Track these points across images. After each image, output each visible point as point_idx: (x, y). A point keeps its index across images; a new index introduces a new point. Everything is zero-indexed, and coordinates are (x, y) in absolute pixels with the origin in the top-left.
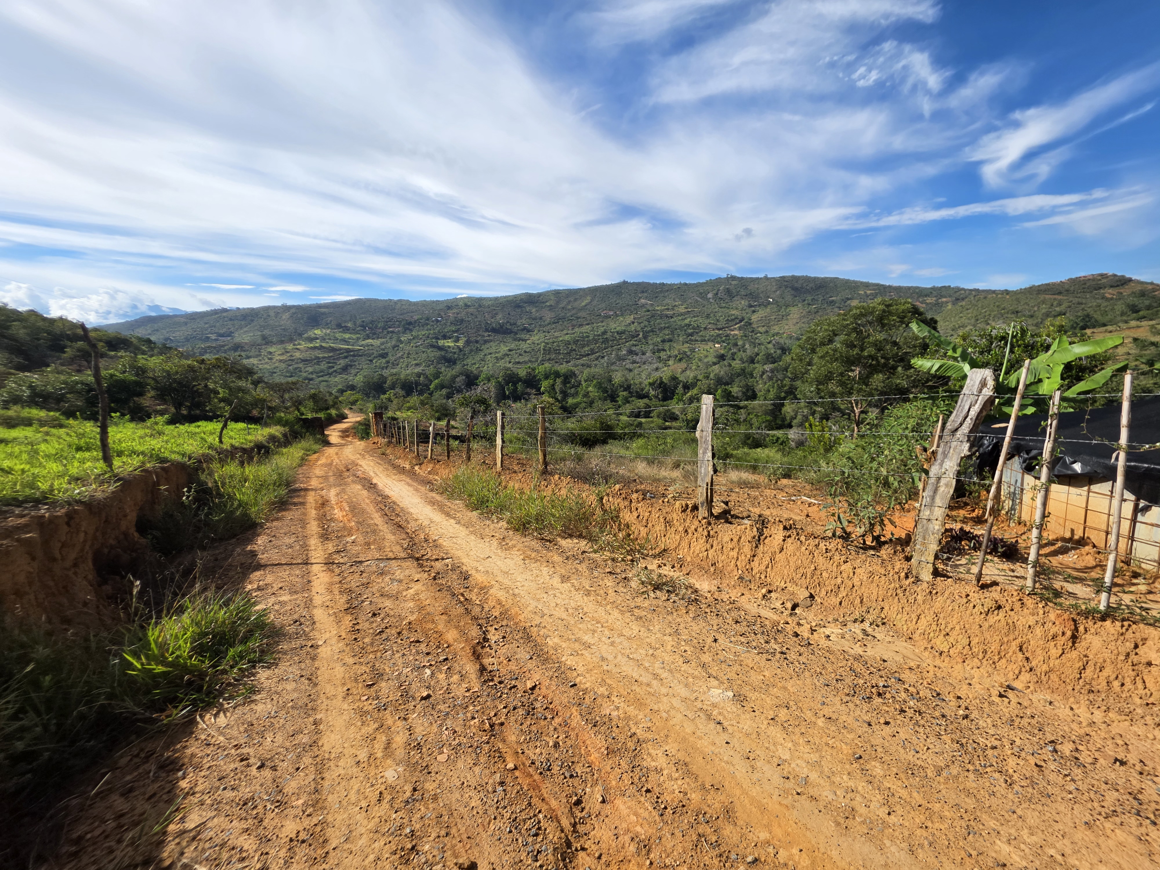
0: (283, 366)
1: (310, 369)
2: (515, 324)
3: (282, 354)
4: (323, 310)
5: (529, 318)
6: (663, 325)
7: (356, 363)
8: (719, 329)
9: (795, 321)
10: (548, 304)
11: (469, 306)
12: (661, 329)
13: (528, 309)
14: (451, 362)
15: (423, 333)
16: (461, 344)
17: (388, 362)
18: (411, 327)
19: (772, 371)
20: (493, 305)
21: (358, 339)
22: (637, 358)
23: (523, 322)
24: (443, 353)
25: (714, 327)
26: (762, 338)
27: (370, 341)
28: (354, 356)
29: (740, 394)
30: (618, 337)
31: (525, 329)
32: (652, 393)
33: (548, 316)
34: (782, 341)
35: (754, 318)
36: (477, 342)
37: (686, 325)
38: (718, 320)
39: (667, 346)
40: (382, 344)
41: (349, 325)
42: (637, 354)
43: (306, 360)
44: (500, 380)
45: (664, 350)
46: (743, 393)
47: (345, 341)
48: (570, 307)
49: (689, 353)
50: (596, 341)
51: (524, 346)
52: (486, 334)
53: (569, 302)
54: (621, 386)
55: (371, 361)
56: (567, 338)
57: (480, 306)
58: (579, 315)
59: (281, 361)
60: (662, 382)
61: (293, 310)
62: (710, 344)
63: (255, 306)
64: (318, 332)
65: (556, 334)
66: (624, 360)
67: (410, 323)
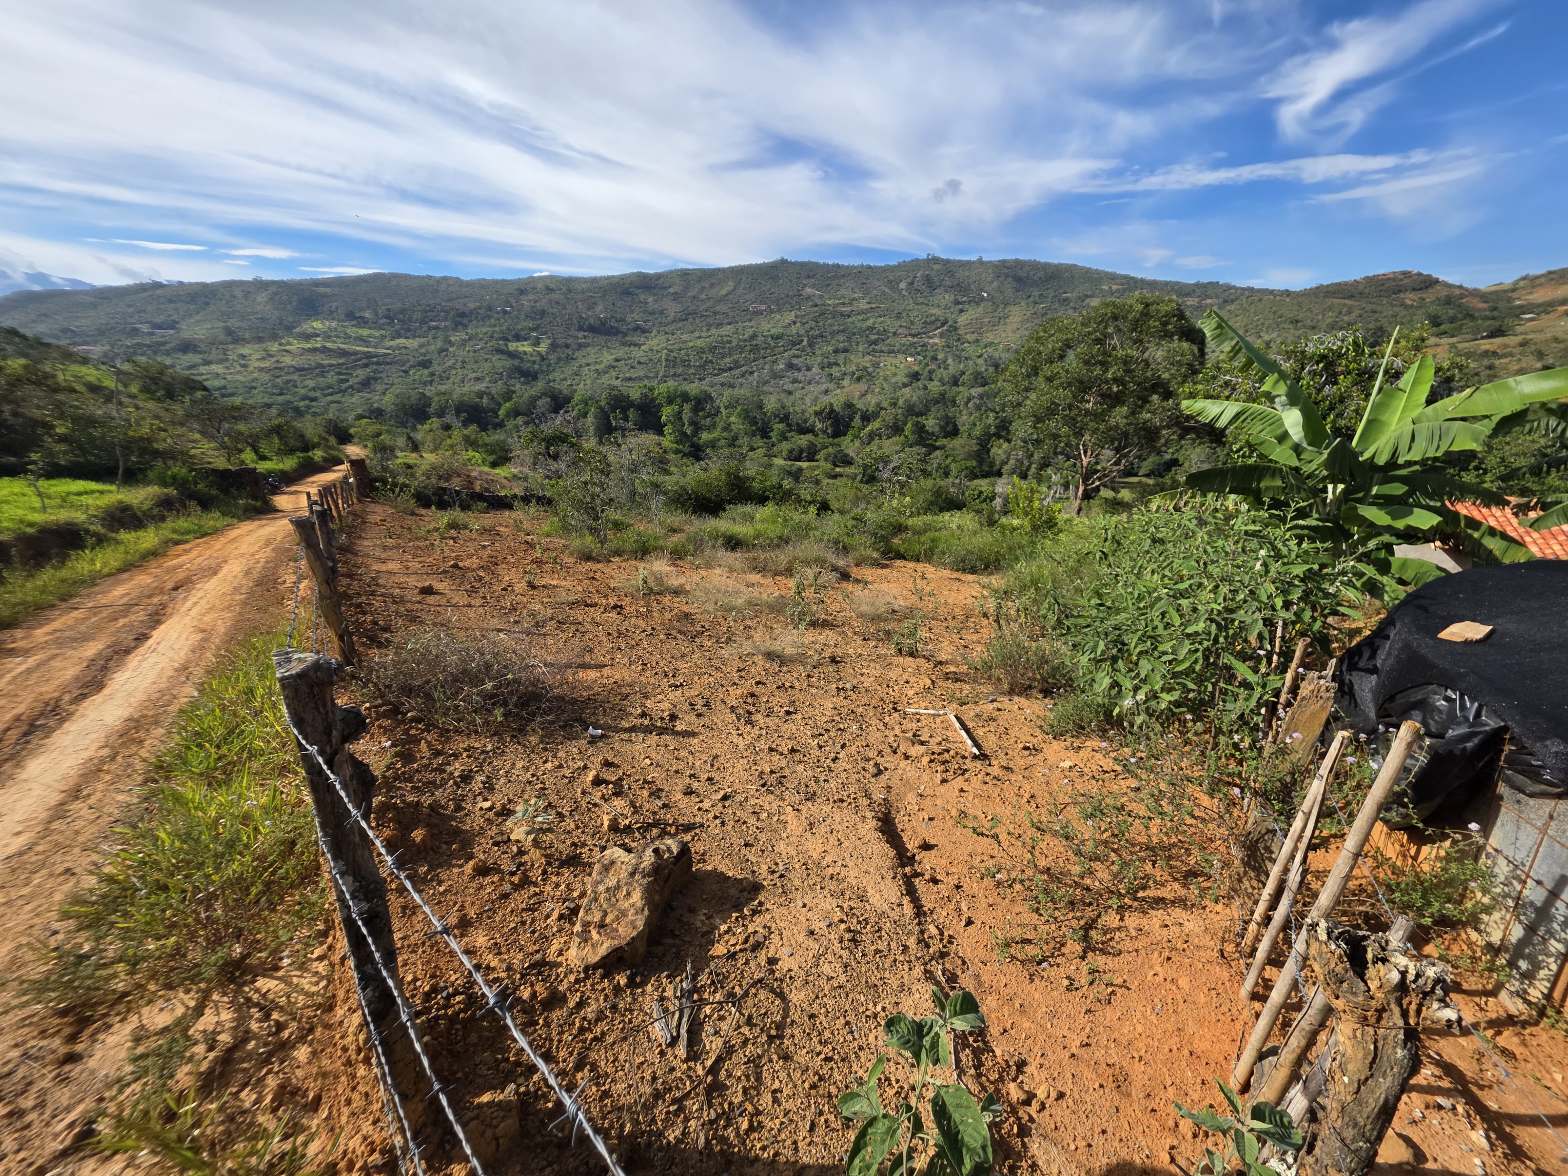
0: (266, 377)
1: (311, 383)
2: (623, 320)
3: (263, 359)
4: (322, 290)
5: (644, 312)
6: (836, 328)
7: (383, 375)
8: (913, 336)
9: (1015, 326)
10: (672, 290)
11: (552, 290)
12: (834, 333)
13: (642, 298)
14: (529, 376)
15: (484, 330)
16: (543, 348)
17: (432, 374)
18: (465, 321)
19: (981, 396)
20: (589, 290)
21: (383, 337)
22: (799, 376)
23: (635, 317)
24: (516, 362)
25: (907, 332)
26: (970, 350)
27: (401, 341)
28: (379, 363)
29: (937, 429)
30: (773, 344)
31: (638, 328)
32: (819, 425)
33: (672, 309)
34: (996, 355)
35: (962, 320)
36: (567, 346)
37: (868, 328)
38: (912, 323)
39: (841, 357)
40: (422, 346)
41: (367, 315)
42: (799, 370)
43: (303, 369)
44: (603, 403)
45: (837, 364)
46: (941, 427)
47: (361, 340)
48: (703, 296)
49: (871, 370)
50: (742, 349)
51: (638, 354)
52: (581, 334)
53: (703, 288)
54: (776, 416)
55: (406, 372)
56: (700, 343)
57: (570, 291)
58: (718, 308)
59: (261, 369)
60: (832, 411)
61: (273, 289)
62: (901, 357)
63: (208, 280)
64: (318, 325)
65: (684, 337)
66: (781, 377)
67: (463, 315)
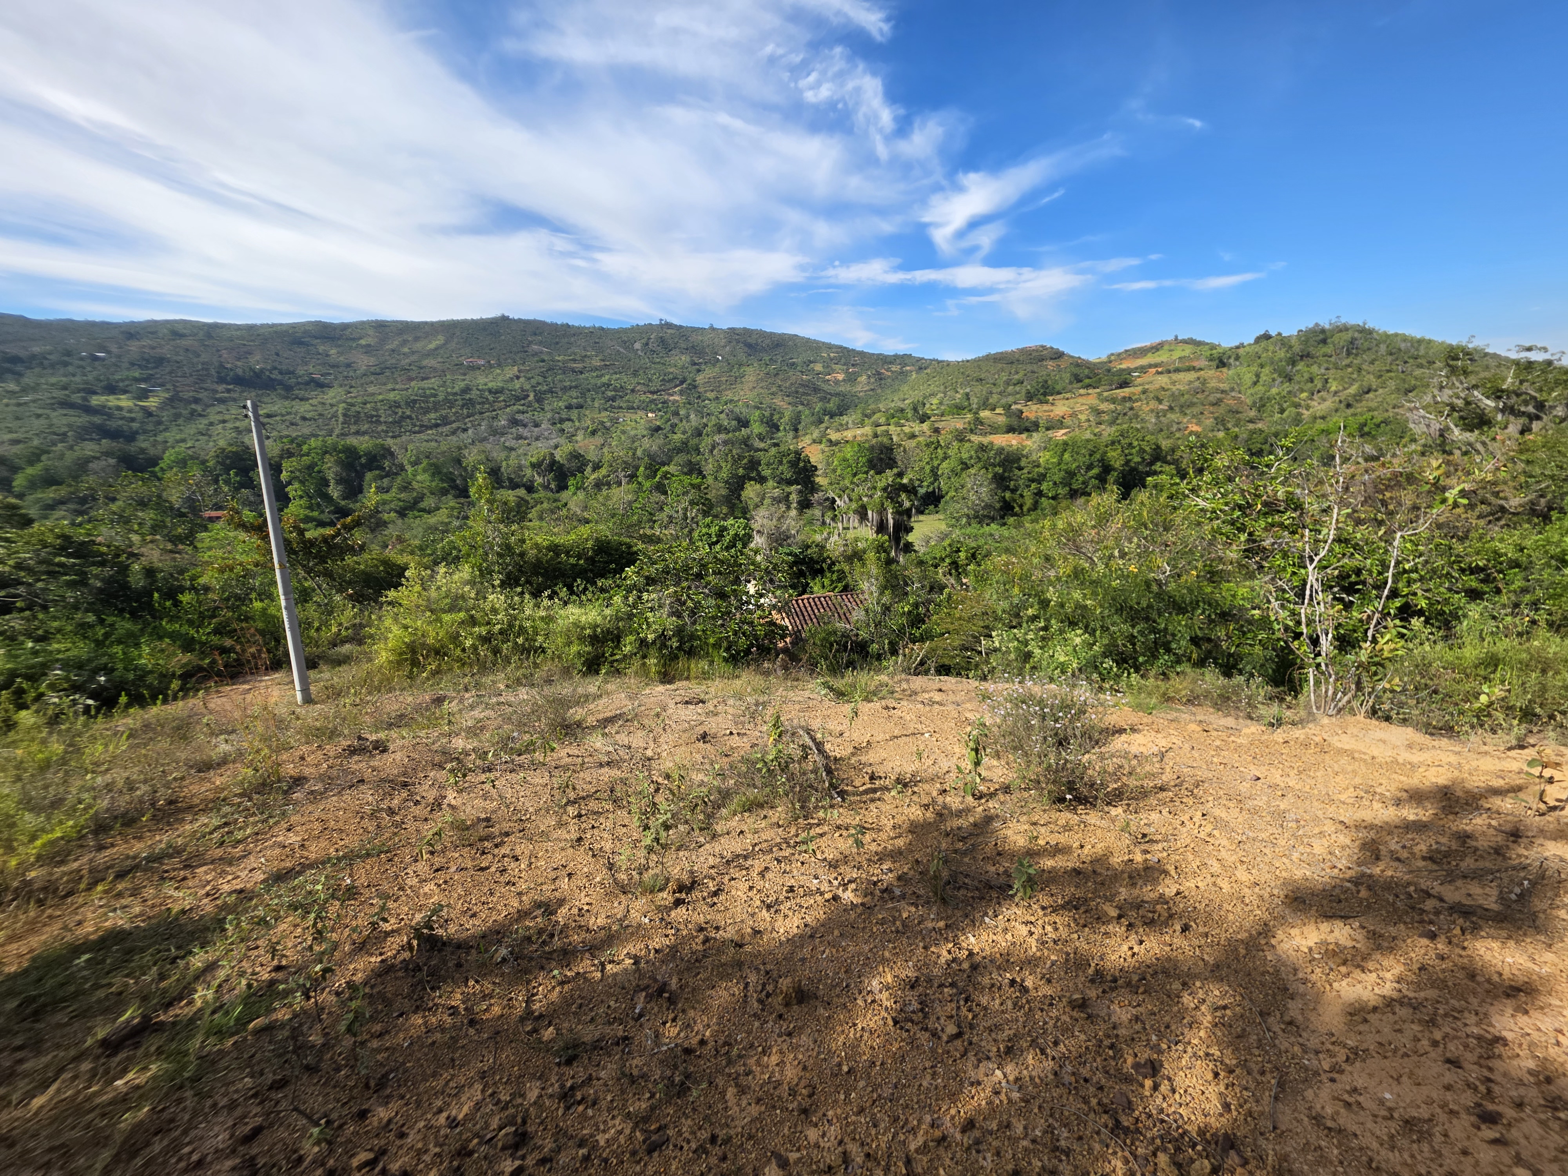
2: (290, 373)
5: (323, 364)
6: (567, 384)
8: (653, 393)
9: (751, 385)
10: (362, 342)
12: (565, 389)
16: (152, 403)
19: (725, 443)
20: (242, 339)
22: (525, 432)
23: (314, 370)
25: (644, 389)
26: (712, 407)
30: (490, 398)
31: (313, 380)
32: (539, 480)
34: (737, 410)
35: (700, 379)
37: (604, 385)
38: (650, 380)
39: (574, 414)
42: (525, 426)
45: (569, 420)
48: (406, 350)
49: (608, 424)
50: (450, 404)
53: (405, 342)
58: (425, 363)
60: (553, 462)
62: (641, 413)
66: (503, 434)
67: (15, 361)
